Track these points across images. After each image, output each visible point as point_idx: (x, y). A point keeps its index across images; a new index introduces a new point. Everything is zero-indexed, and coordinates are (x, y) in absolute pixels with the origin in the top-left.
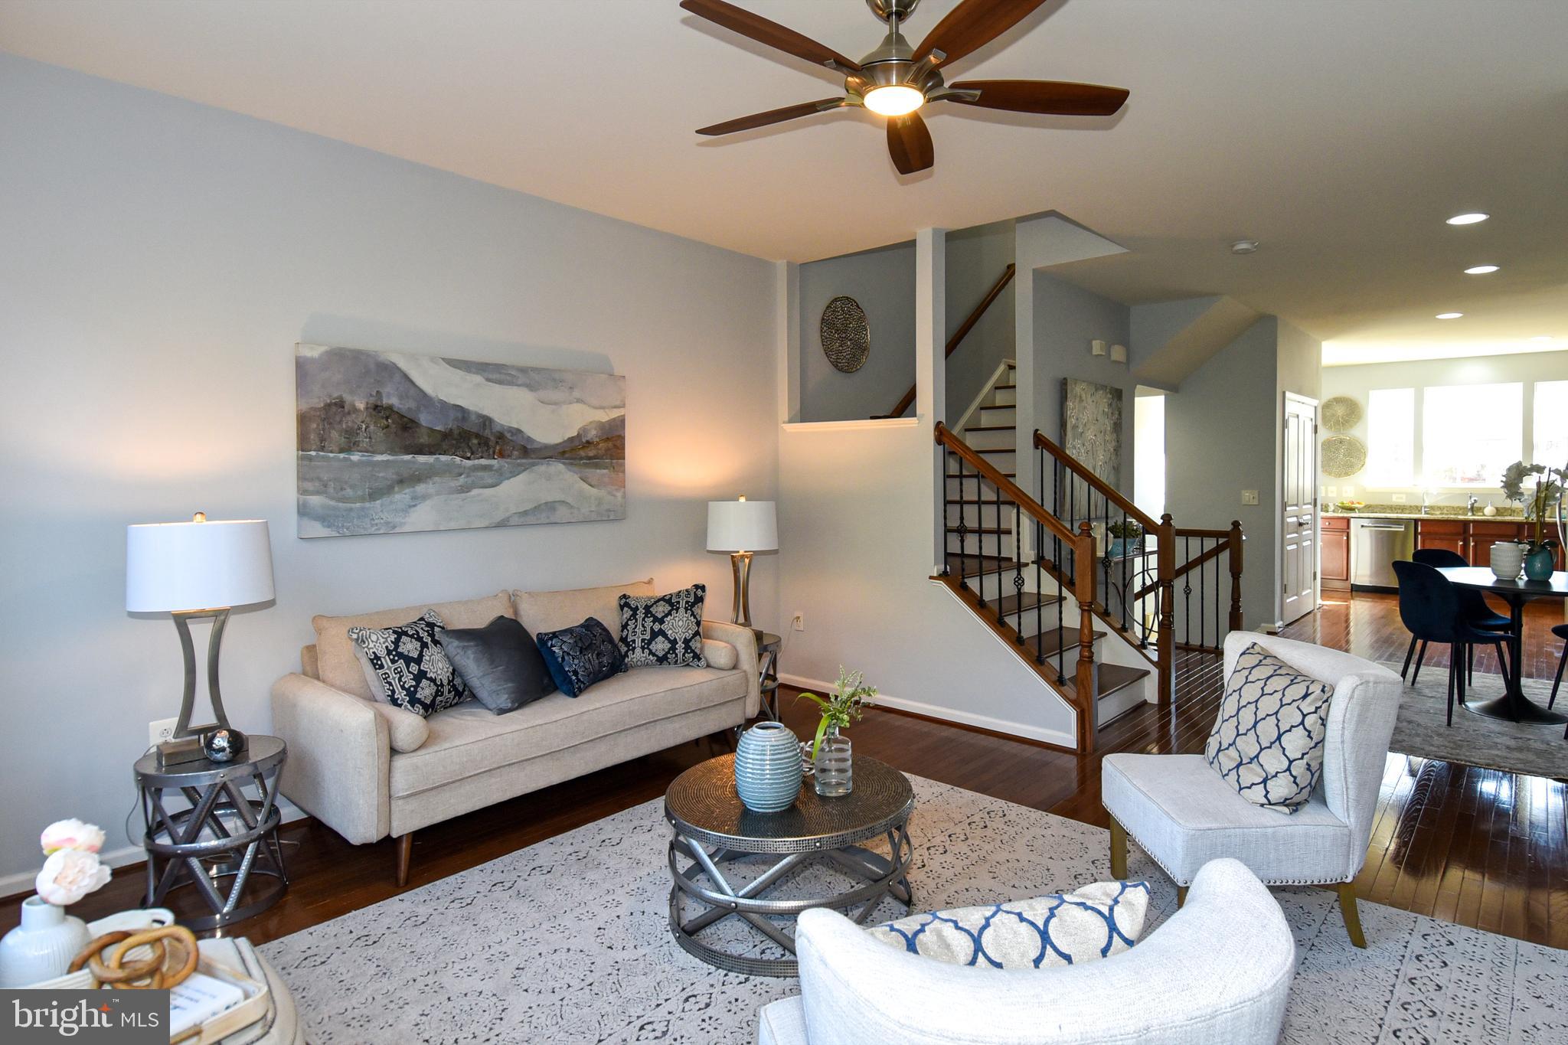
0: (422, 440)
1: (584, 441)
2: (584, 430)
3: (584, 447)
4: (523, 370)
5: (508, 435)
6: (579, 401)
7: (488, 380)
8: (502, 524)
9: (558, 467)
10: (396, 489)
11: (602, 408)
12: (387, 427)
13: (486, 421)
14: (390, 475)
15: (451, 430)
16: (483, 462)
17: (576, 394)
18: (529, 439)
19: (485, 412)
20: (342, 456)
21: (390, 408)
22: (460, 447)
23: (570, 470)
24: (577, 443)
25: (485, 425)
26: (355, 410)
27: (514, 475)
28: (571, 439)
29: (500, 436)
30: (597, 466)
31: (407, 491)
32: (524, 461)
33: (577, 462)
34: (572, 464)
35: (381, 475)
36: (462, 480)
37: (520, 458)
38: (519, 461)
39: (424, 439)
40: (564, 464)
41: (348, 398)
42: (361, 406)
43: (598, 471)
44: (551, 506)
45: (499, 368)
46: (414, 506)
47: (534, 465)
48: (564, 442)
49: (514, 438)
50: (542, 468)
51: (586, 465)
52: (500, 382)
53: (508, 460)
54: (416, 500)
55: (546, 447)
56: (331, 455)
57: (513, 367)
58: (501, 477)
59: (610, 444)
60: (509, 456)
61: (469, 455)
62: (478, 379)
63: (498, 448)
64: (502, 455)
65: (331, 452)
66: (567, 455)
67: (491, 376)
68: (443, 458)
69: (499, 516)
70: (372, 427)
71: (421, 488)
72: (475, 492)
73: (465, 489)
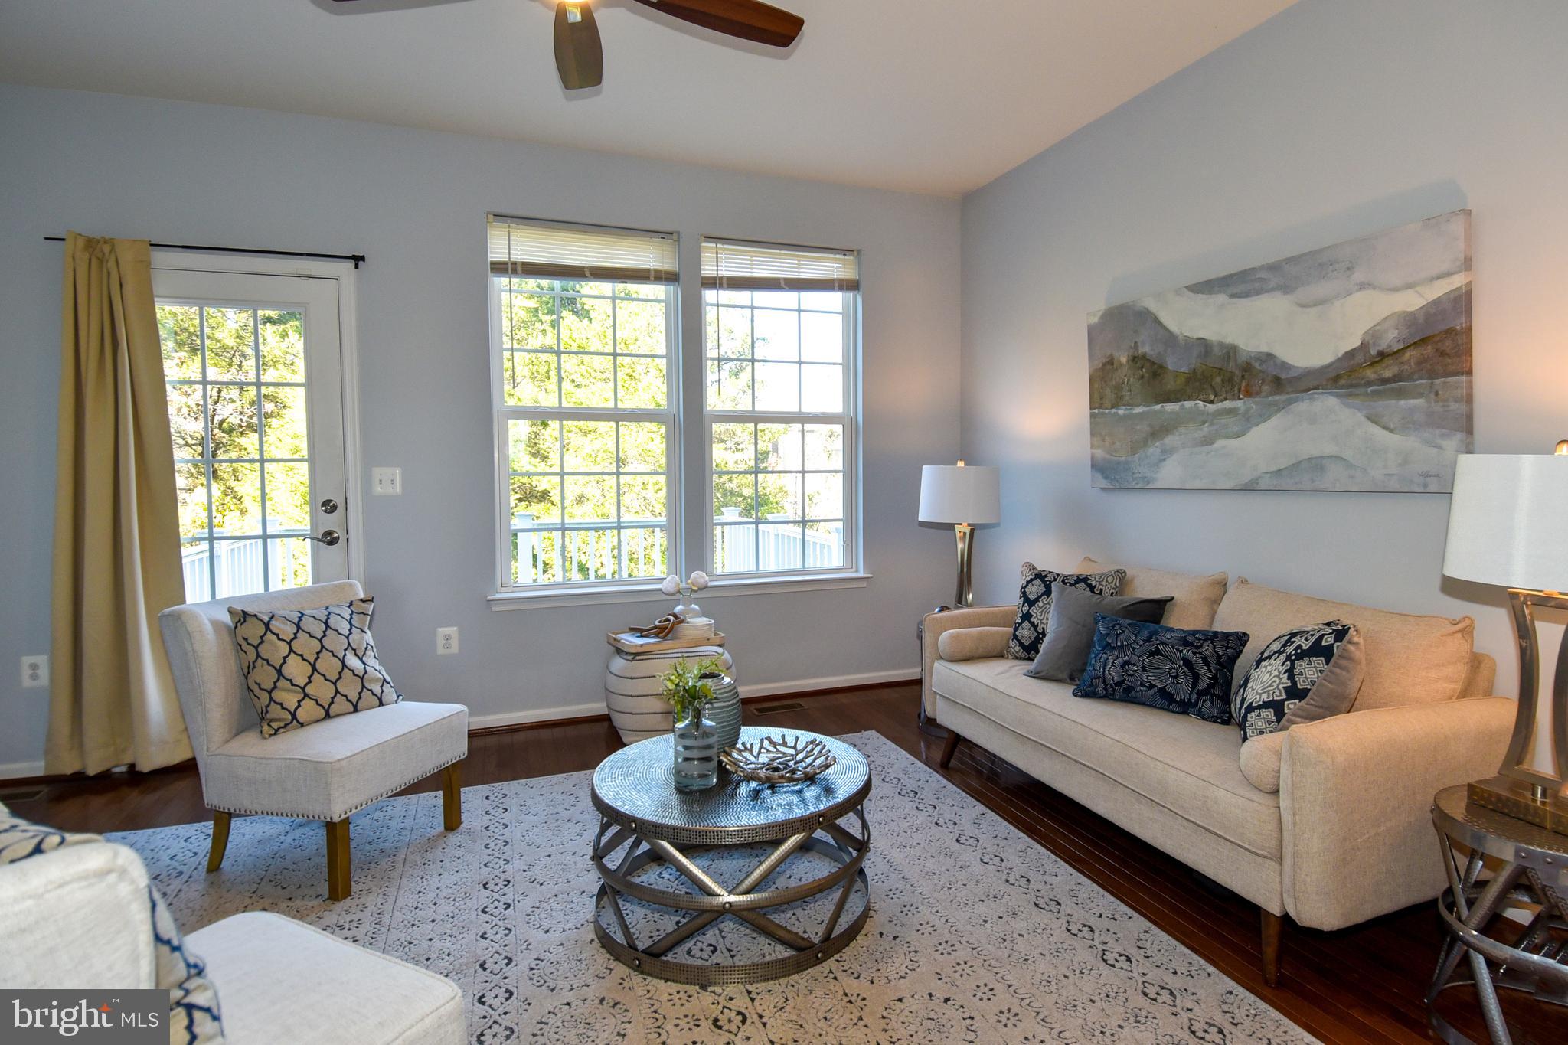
0: (1169, 387)
1: (1373, 352)
2: (1374, 334)
3: (1372, 364)
4: (1273, 268)
5: (1257, 365)
6: (1362, 286)
7: (1232, 296)
8: (1249, 488)
9: (1328, 402)
10: (1149, 442)
11: (1409, 286)
12: (1142, 377)
13: (1231, 351)
14: (1143, 428)
15: (1195, 369)
16: (1228, 404)
17: (1359, 276)
18: (1285, 366)
19: (1228, 340)
20: (1113, 411)
21: (1144, 357)
22: (1204, 389)
23: (1349, 406)
24: (1359, 358)
25: (1228, 357)
26: (1121, 365)
27: (1264, 418)
28: (1351, 354)
29: (1247, 369)
30: (1400, 394)
31: (1157, 444)
32: (1277, 398)
33: (1362, 390)
34: (1350, 395)
35: (1138, 427)
36: (1206, 428)
37: (1271, 394)
38: (1270, 399)
39: (1171, 384)
40: (1338, 396)
41: (1116, 354)
42: (1124, 360)
43: (1402, 402)
44: (1317, 464)
45: (1243, 276)
46: (1164, 460)
47: (1290, 402)
48: (1339, 360)
49: (1264, 367)
50: (1303, 406)
51: (1377, 394)
52: (1246, 295)
53: (1257, 399)
54: (1166, 453)
55: (1309, 373)
56: (1107, 411)
57: (1262, 268)
58: (1248, 421)
59: (1429, 350)
60: (1258, 394)
61: (1212, 397)
62: (1222, 298)
63: (1244, 384)
64: (1249, 394)
65: (1107, 408)
66: (1343, 382)
67: (1235, 291)
68: (1188, 404)
69: (1246, 476)
70: (1132, 380)
71: (1169, 440)
72: (1220, 443)
73: (1208, 441)
